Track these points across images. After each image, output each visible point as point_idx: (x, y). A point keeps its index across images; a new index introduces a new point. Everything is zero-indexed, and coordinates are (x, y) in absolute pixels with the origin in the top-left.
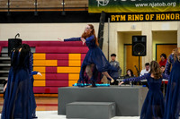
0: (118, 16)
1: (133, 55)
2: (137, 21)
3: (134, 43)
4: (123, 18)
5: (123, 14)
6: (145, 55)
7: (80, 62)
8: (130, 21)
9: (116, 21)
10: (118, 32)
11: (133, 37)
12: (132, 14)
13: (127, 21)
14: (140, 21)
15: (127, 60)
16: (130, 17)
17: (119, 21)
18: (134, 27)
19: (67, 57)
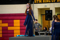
1: (46, 20)
2: (47, 3)
3: (46, 14)
6: (52, 20)
7: (19, 24)
8: (44, 3)
9: (37, 3)
10: (38, 9)
11: (46, 11)
14: (49, 3)
15: (43, 22)
16: (44, 1)
18: (46, 6)
19: (13, 22)
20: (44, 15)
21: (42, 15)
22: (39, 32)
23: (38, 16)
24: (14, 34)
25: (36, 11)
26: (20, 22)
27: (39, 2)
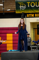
0: (30, 15)
3: (38, 28)
4: (33, 15)
5: (32, 13)
8: (36, 17)
9: (29, 17)
10: (30, 23)
12: (37, 13)
13: (34, 17)
15: (35, 36)
16: (36, 15)
17: (31, 17)
18: (38, 20)
19: (6, 36)
20: (36, 28)
21: (34, 29)
22: (31, 46)
23: (31, 30)
24: (7, 48)
25: (29, 25)
26: (13, 35)
27: (31, 16)
